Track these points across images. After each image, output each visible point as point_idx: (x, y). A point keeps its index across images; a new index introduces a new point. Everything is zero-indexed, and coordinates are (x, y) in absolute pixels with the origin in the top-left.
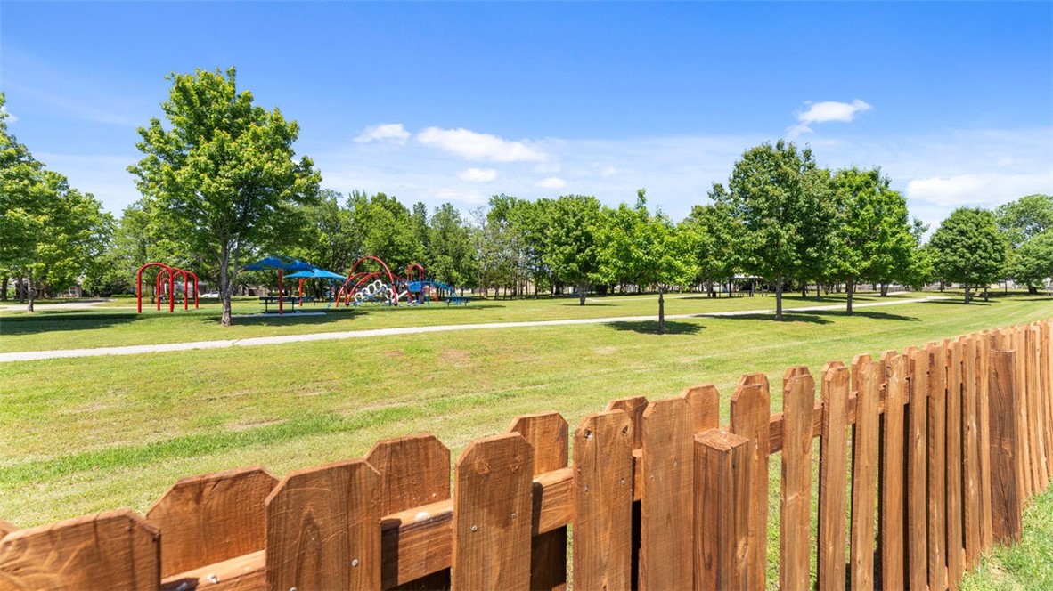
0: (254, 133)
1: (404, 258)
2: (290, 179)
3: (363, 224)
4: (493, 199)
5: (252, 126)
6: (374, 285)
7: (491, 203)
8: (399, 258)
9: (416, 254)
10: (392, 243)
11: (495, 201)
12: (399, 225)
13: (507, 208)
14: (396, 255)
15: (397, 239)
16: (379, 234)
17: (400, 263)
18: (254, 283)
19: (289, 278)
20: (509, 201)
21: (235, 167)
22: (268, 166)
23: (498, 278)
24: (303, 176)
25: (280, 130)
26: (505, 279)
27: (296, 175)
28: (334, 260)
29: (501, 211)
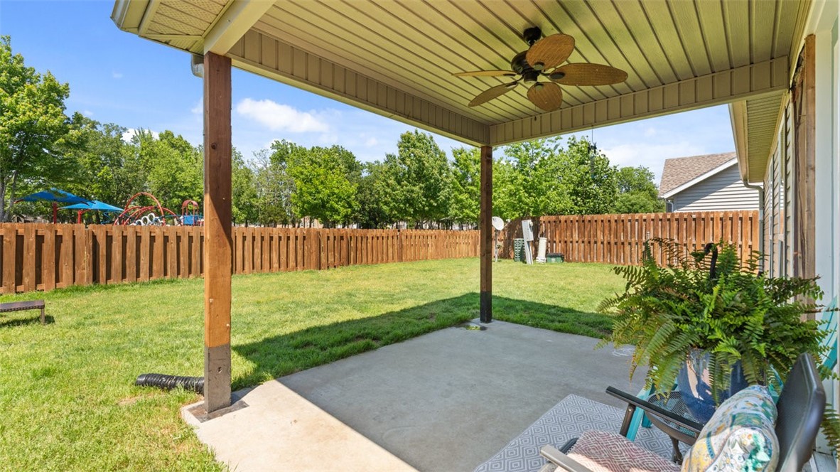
0: (30, 90)
1: (187, 194)
2: (63, 130)
3: (148, 161)
4: (275, 144)
5: (27, 84)
6: (147, 217)
7: (273, 147)
8: (181, 194)
9: (198, 190)
10: (175, 180)
11: (277, 146)
12: (183, 163)
13: (288, 153)
14: (180, 191)
15: (180, 176)
16: (162, 172)
17: (184, 199)
18: (31, 214)
19: (71, 210)
20: (289, 146)
21: (12, 118)
22: (43, 118)
23: (275, 215)
24: (74, 128)
25: (53, 88)
26: (281, 216)
27: (70, 126)
28: (118, 194)
29: (282, 155)
